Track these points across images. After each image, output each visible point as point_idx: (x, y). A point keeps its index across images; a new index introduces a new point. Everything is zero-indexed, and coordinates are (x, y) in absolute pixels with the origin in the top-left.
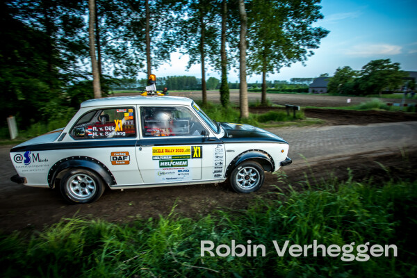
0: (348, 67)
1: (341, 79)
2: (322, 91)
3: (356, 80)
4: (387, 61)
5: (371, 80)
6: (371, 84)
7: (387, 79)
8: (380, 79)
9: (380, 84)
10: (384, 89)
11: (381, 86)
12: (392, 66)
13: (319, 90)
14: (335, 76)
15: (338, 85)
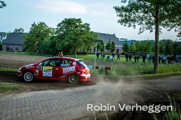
0: (44, 23)
1: (38, 36)
2: (17, 49)
3: (52, 38)
4: (79, 20)
5: (66, 39)
6: (66, 43)
7: (81, 39)
8: (74, 39)
9: (75, 44)
10: (79, 50)
11: (76, 46)
12: (83, 26)
13: (14, 47)
14: (30, 32)
15: (34, 43)
